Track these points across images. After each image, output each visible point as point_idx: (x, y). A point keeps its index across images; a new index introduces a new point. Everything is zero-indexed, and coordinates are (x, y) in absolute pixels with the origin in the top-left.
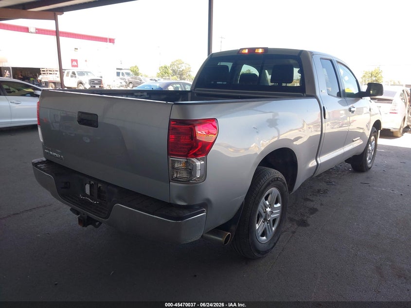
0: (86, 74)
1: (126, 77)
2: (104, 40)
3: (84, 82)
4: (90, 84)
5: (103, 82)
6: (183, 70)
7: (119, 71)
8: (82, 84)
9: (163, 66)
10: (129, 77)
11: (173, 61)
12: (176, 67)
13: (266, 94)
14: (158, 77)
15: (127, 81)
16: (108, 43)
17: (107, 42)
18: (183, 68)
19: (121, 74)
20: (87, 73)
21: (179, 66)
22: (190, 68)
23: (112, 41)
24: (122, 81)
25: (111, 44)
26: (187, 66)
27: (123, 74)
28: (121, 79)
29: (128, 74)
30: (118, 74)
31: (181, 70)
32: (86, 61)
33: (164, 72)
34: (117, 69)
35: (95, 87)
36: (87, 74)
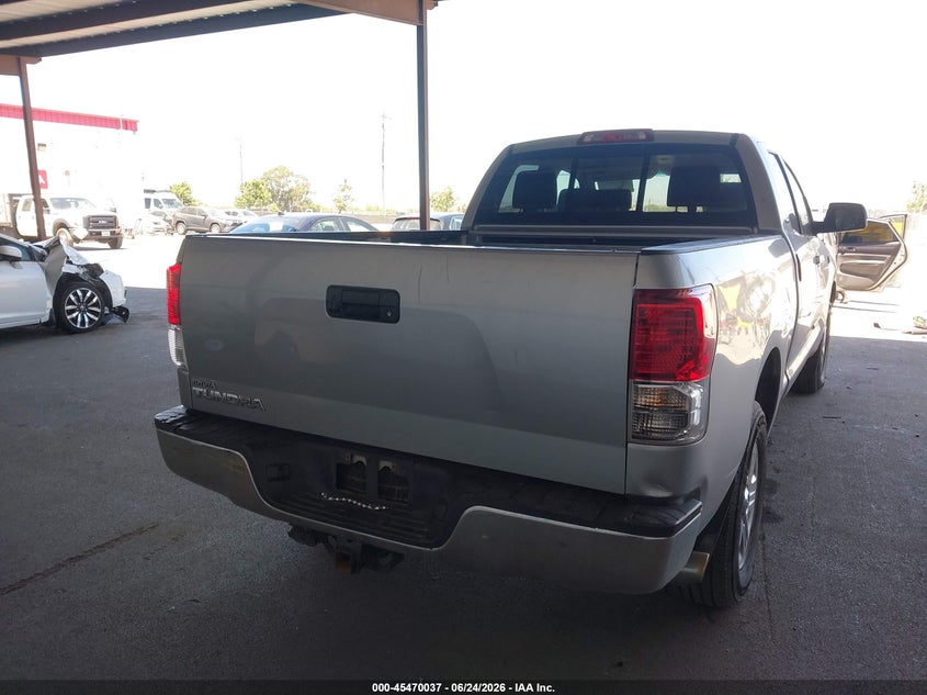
0: (73, 204)
1: (166, 209)
2: (112, 123)
3: (70, 223)
4: (87, 228)
5: (121, 222)
6: (290, 191)
7: (148, 196)
8: (67, 228)
9: (250, 181)
10: (174, 210)
11: (267, 171)
12: (274, 184)
13: (669, 231)
14: (240, 205)
15: (169, 217)
16: (122, 131)
17: (118, 128)
18: (292, 185)
19: (152, 203)
20: (77, 201)
21: (282, 181)
22: (307, 186)
23: (130, 125)
24: (158, 219)
25: (130, 132)
26: (301, 181)
27: (157, 203)
28: (154, 214)
29: (170, 202)
30: (148, 202)
31: (286, 189)
32: (67, 173)
33: (254, 195)
34: (146, 191)
35: (100, 233)
36: (77, 205)
